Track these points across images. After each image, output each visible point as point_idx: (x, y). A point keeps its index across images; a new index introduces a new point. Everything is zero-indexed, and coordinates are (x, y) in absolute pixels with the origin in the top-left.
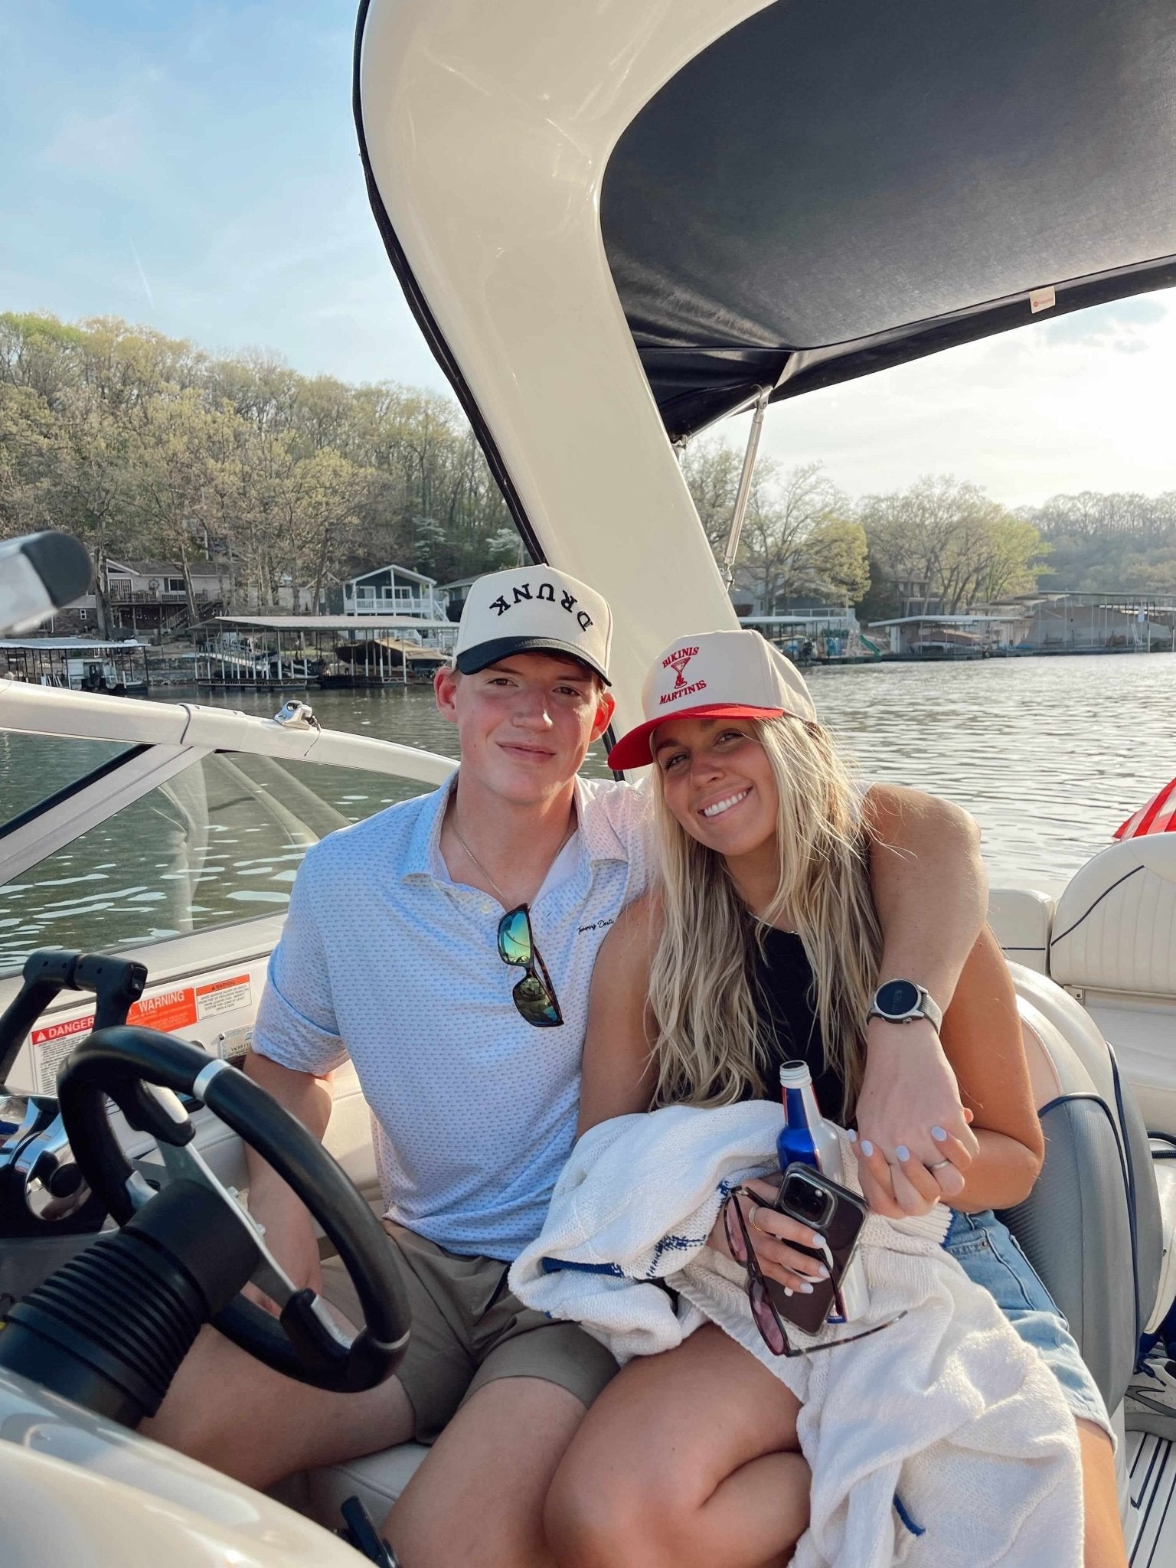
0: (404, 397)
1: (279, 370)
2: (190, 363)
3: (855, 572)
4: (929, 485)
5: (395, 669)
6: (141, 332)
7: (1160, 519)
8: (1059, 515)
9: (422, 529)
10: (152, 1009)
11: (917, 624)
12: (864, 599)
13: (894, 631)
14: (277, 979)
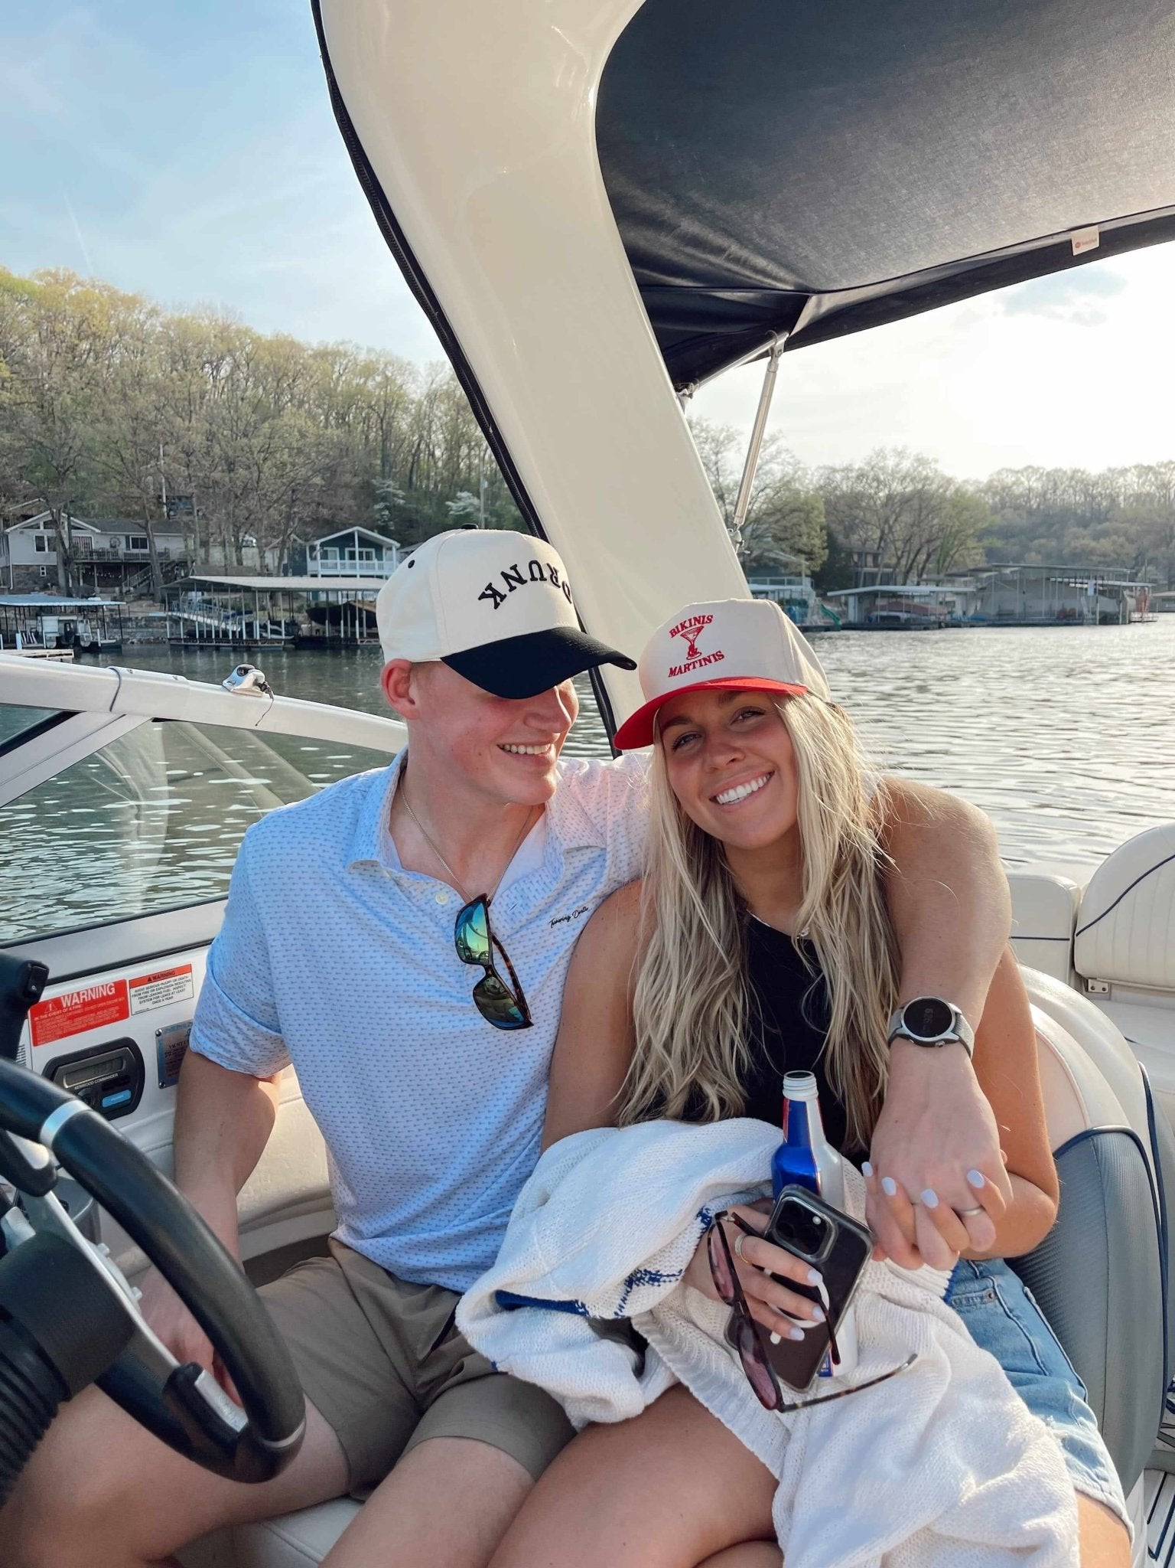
0: (362, 357)
1: (234, 327)
2: (142, 317)
3: (812, 542)
4: (882, 457)
5: (369, 631)
6: (93, 286)
7: (1101, 495)
8: (1003, 489)
9: (382, 490)
10: (76, 1004)
11: (875, 595)
12: (822, 569)
13: (852, 601)
14: (216, 969)
